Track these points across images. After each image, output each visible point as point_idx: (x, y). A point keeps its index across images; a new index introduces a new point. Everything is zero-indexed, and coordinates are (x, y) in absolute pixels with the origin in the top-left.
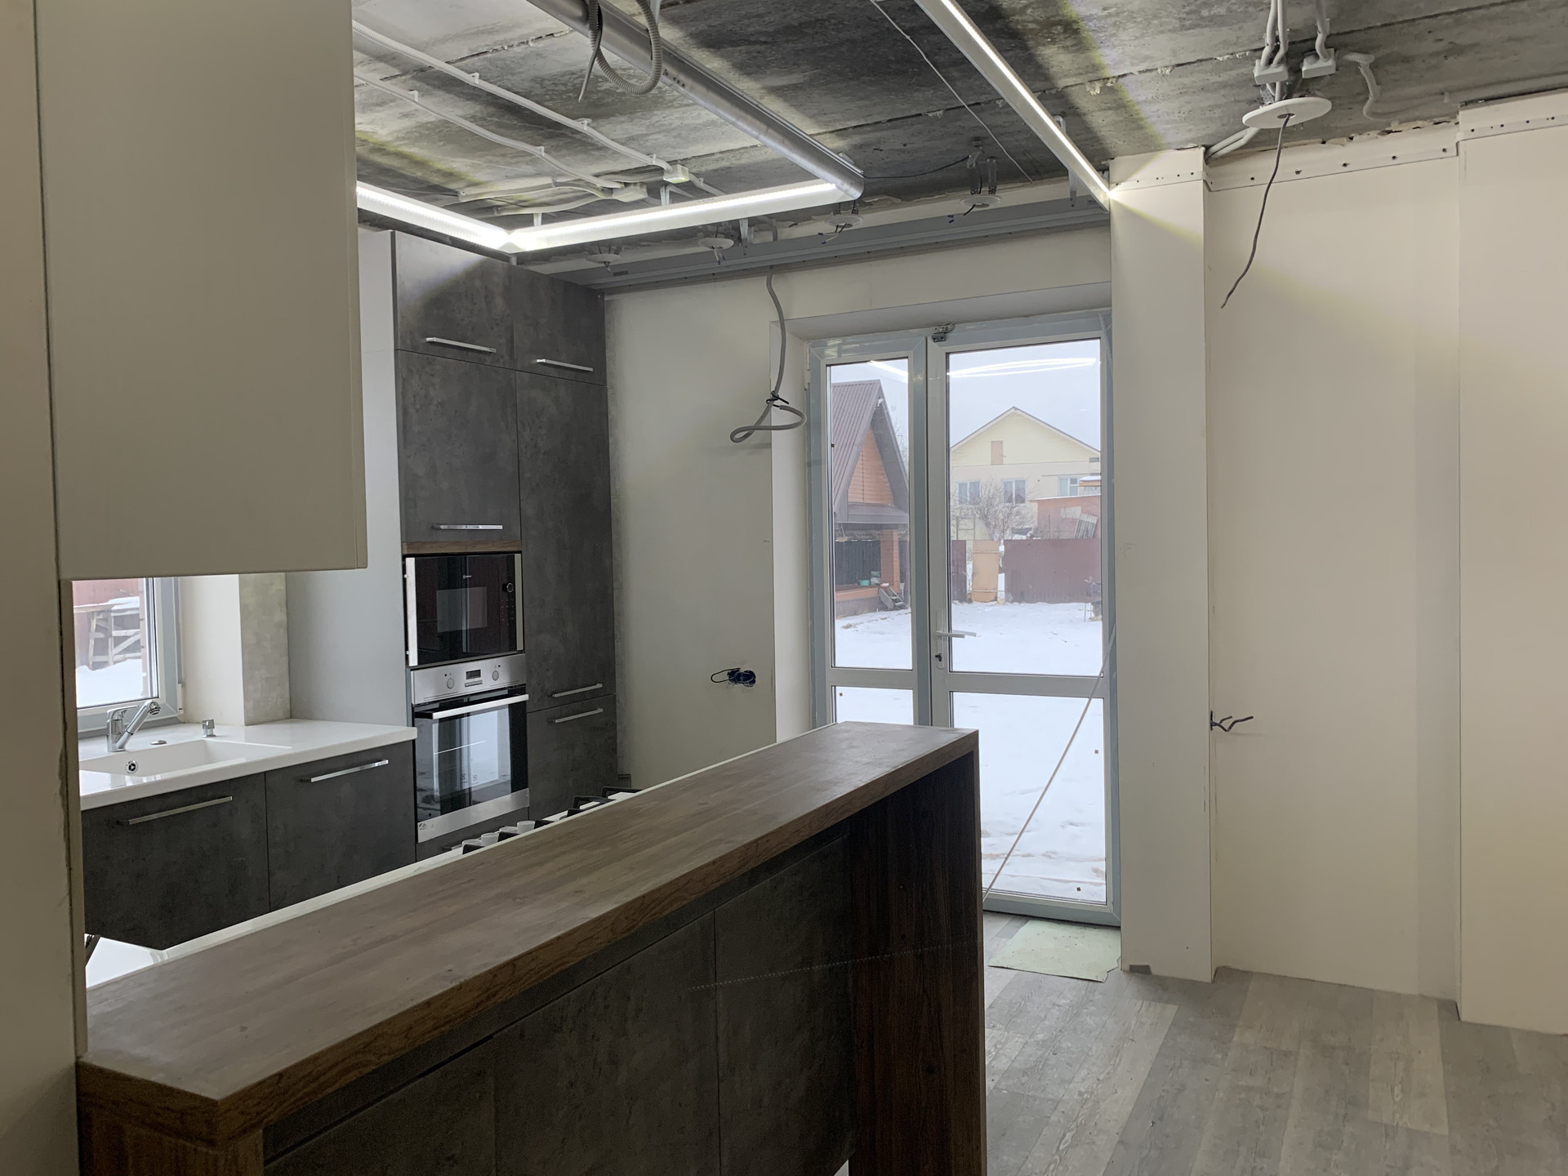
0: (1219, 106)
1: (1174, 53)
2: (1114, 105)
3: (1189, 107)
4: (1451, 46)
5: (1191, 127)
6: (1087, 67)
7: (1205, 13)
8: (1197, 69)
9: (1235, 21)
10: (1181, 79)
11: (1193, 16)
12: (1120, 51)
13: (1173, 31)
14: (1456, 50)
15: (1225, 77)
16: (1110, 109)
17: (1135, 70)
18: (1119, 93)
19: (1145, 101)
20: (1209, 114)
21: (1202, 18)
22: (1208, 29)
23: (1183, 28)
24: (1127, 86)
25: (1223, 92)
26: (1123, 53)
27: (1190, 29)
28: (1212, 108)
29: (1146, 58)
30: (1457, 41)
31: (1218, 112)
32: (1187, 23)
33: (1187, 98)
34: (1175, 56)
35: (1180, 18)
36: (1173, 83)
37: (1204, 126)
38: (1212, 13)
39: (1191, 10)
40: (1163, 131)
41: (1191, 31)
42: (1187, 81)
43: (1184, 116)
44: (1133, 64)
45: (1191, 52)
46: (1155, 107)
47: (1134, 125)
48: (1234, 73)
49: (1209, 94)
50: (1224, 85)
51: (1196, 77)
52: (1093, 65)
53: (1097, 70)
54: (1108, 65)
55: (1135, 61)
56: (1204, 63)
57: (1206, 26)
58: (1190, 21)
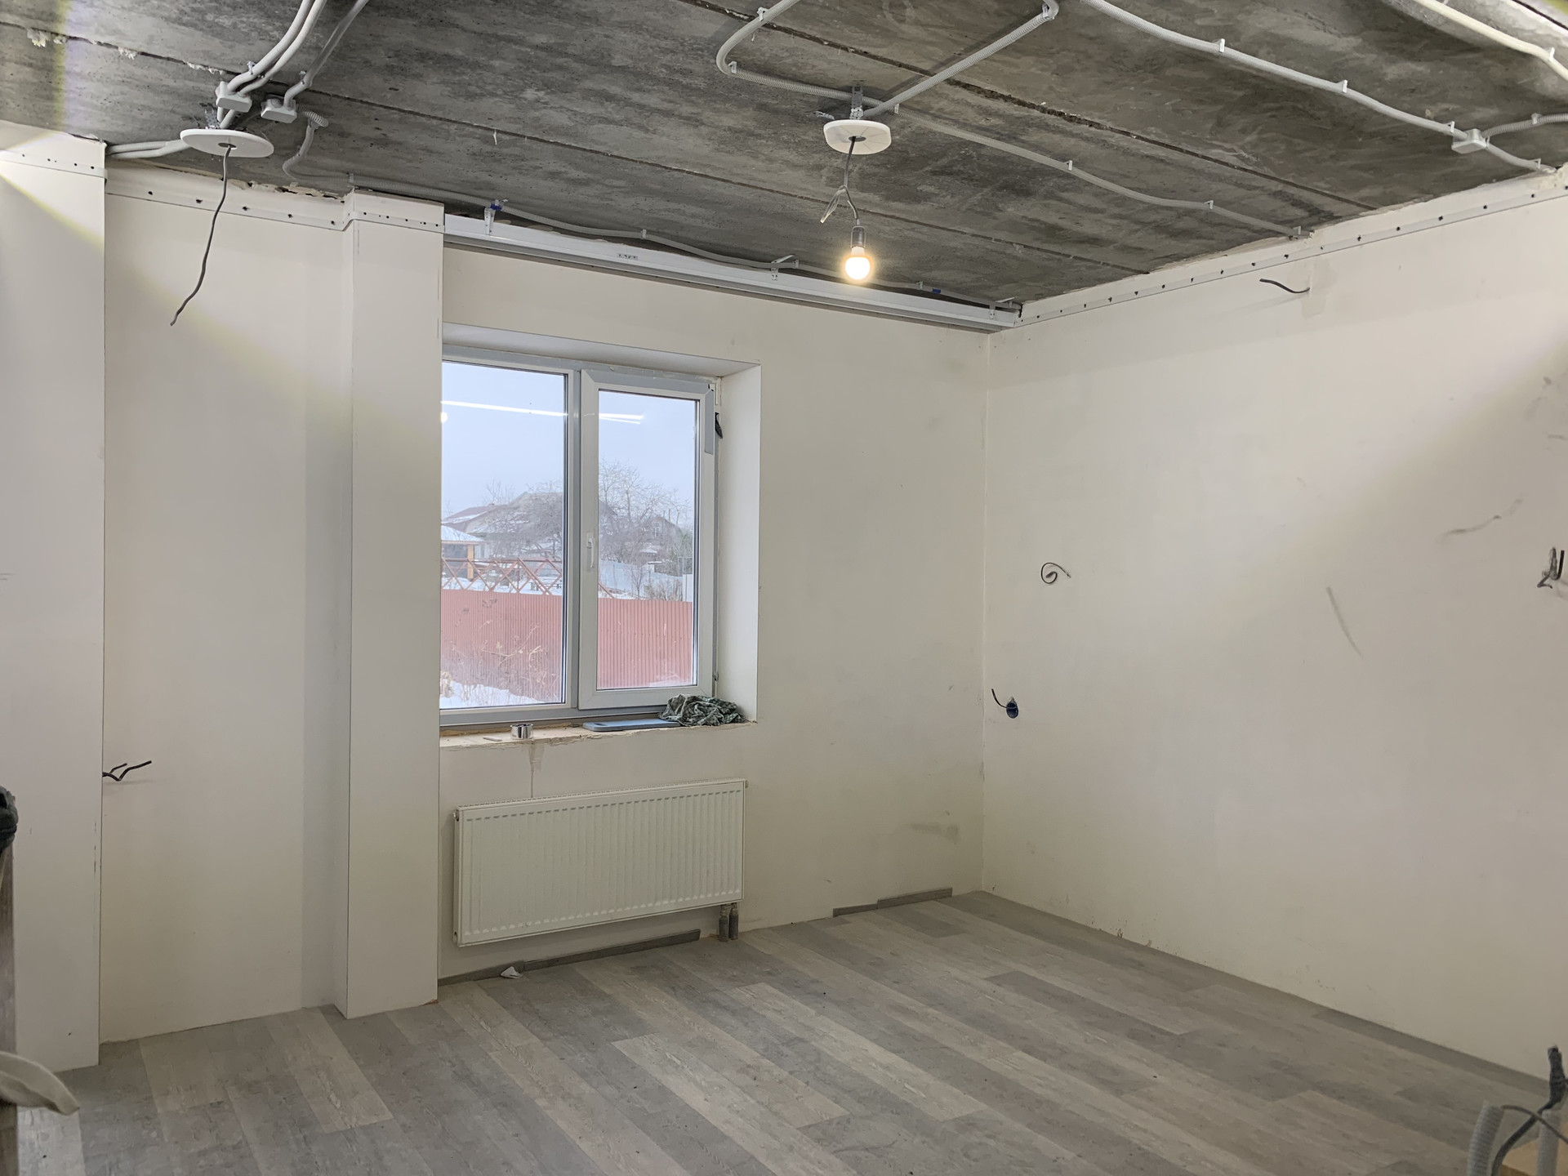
0: (150, 109)
1: (151, 40)
2: (40, 64)
3: (119, 98)
4: (383, 136)
5: (107, 118)
6: (43, 13)
7: (210, 17)
8: (159, 65)
9: (231, 38)
10: (134, 68)
11: (196, 15)
12: (94, 13)
13: (167, 19)
14: (384, 142)
15: (179, 84)
16: (31, 65)
17: (94, 39)
18: (55, 54)
19: (78, 74)
20: (135, 112)
21: (204, 21)
22: (201, 33)
23: (179, 21)
24: (71, 51)
25: (166, 97)
26: (95, 17)
27: (184, 25)
28: (144, 108)
29: (116, 32)
30: (390, 135)
31: (146, 115)
32: (186, 18)
33: (126, 89)
34: (148, 44)
35: (182, 10)
36: (122, 68)
37: (121, 123)
38: (216, 20)
39: (199, 8)
40: (72, 112)
41: (183, 27)
42: (138, 72)
43: (108, 104)
44: (97, 32)
45: (168, 48)
46: (81, 84)
47: (44, 93)
48: (190, 84)
49: (151, 94)
50: (172, 92)
51: (152, 73)
52: (51, 14)
53: (53, 21)
54: (69, 20)
55: (102, 30)
56: (171, 62)
57: (201, 30)
58: (189, 18)
